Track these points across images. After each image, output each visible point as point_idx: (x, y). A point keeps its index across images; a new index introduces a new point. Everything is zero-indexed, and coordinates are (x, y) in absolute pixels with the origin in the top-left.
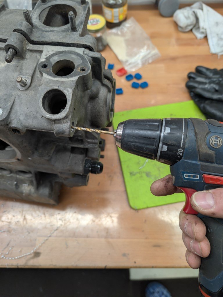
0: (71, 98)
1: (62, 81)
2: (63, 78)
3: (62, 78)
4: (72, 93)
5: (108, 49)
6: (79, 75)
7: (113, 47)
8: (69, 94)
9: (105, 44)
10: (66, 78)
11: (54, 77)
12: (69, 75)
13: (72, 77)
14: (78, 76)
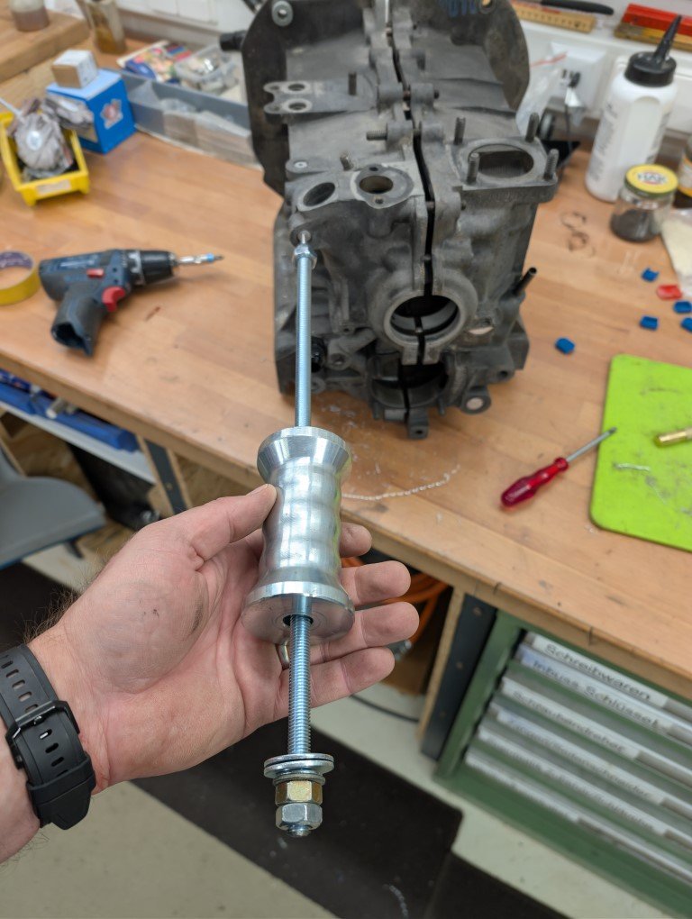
0: (327, 203)
1: (351, 188)
3: (356, 188)
5: (657, 243)
6: (367, 200)
7: (671, 242)
8: (331, 200)
9: (655, 230)
10: (358, 190)
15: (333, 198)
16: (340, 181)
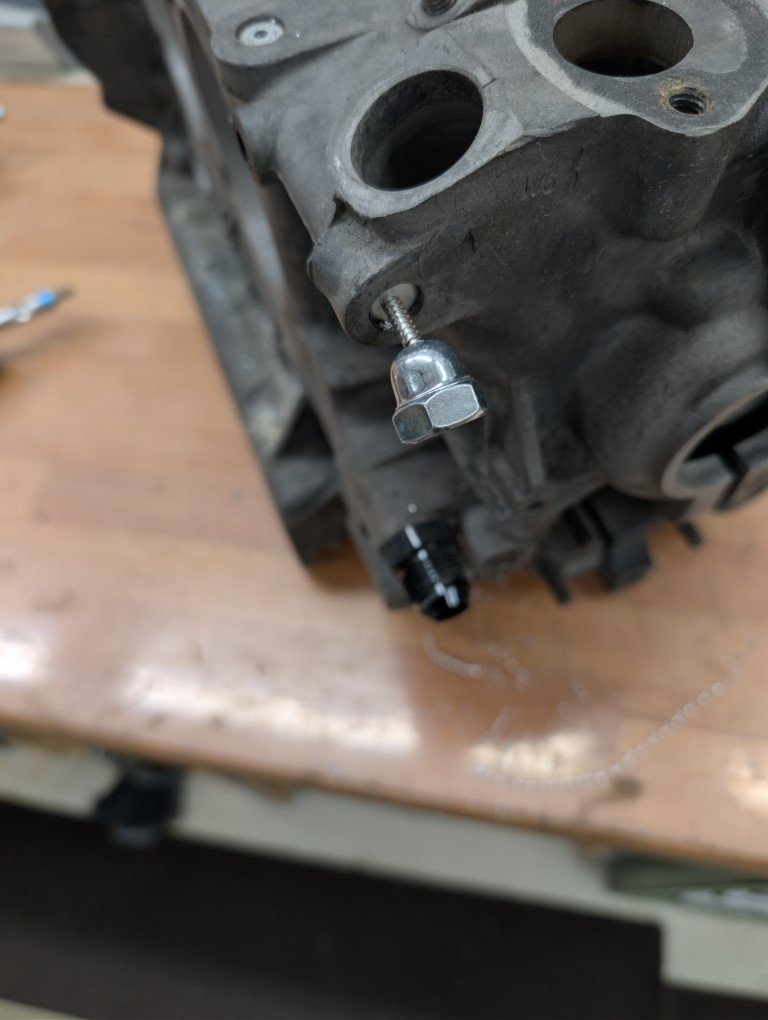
0: (479, 164)
1: (537, 73)
2: (563, 67)
3: (557, 66)
4: (502, 148)
6: (637, 107)
8: (492, 140)
10: (571, 76)
11: (537, 40)
12: (600, 77)
13: (598, 90)
14: (628, 106)
15: (496, 135)
16: (482, 53)
